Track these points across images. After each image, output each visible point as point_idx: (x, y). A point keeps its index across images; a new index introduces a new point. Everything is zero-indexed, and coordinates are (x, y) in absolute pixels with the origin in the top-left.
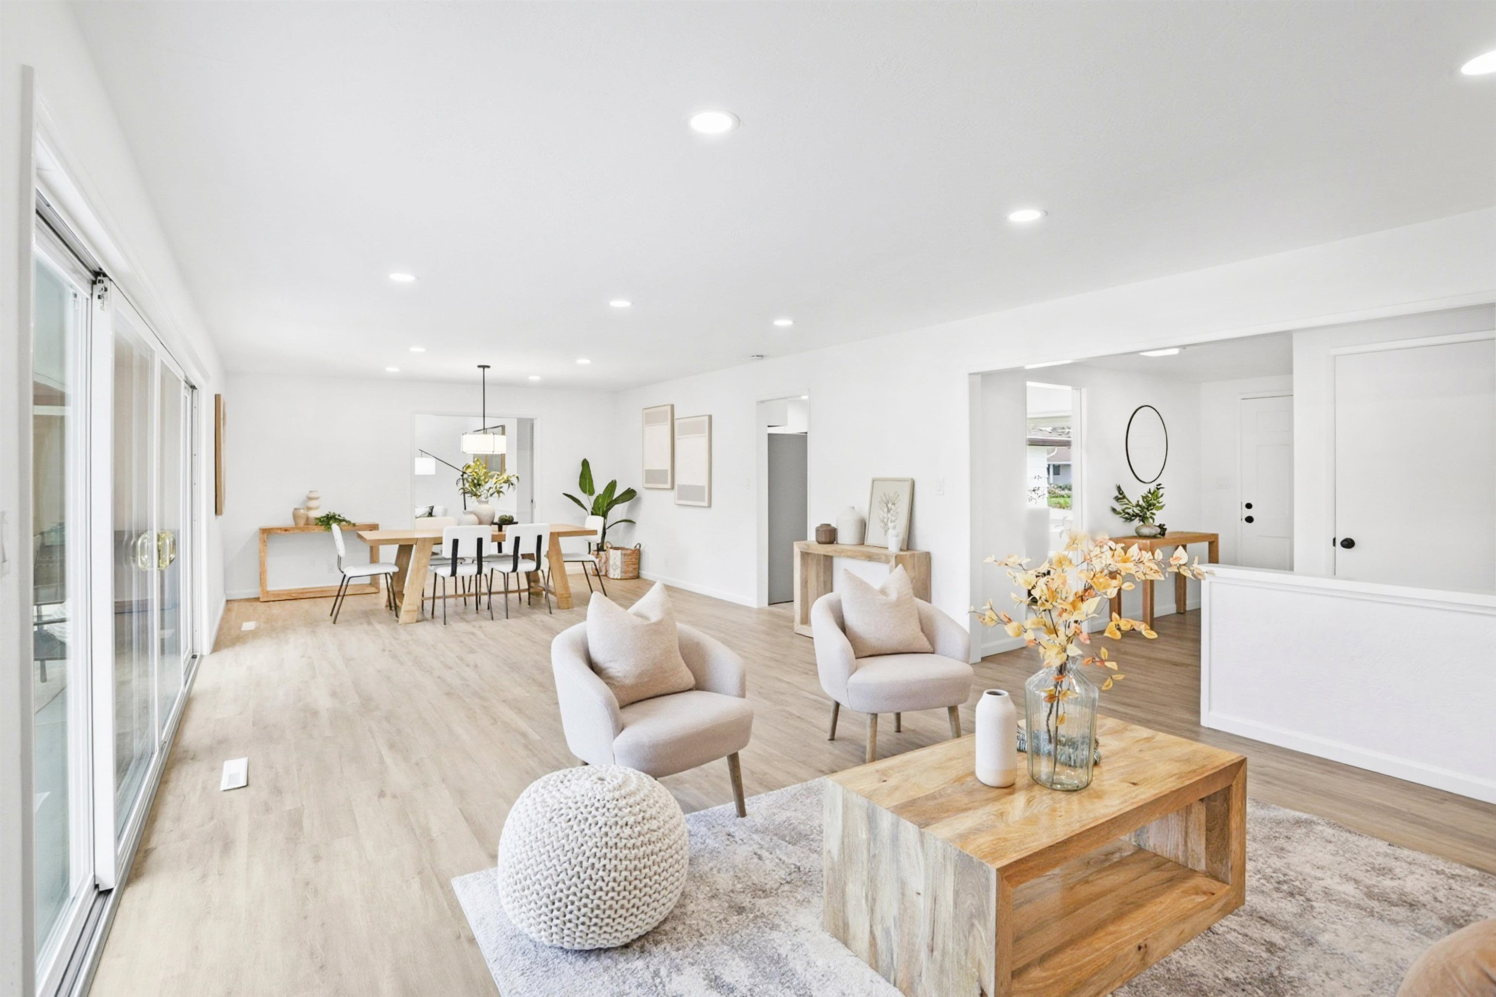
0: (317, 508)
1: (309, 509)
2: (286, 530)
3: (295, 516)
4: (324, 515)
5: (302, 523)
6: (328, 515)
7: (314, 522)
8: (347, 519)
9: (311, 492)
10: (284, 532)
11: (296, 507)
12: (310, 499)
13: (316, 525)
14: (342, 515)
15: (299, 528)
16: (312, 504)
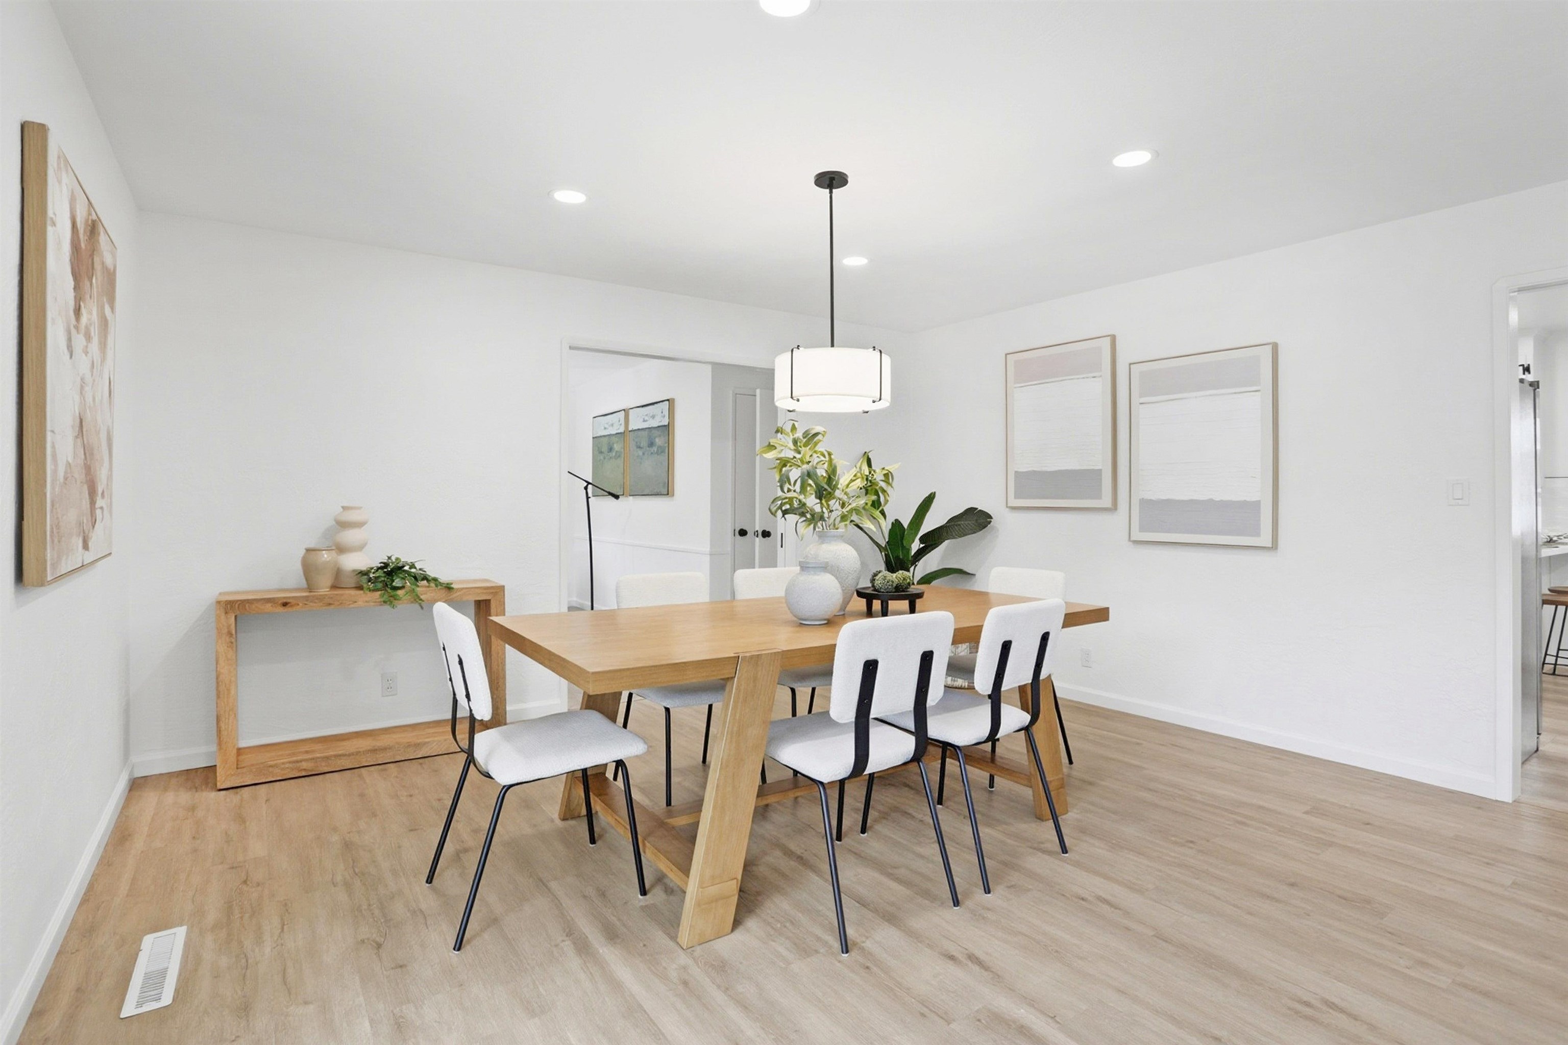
0: (360, 548)
1: (341, 549)
2: (285, 604)
3: (309, 568)
4: (376, 564)
5: (324, 587)
6: (386, 565)
7: (352, 582)
8: (431, 574)
9: (344, 508)
10: (281, 610)
11: (312, 545)
12: (343, 525)
13: (360, 588)
14: (418, 566)
15: (320, 599)
16: (350, 537)
